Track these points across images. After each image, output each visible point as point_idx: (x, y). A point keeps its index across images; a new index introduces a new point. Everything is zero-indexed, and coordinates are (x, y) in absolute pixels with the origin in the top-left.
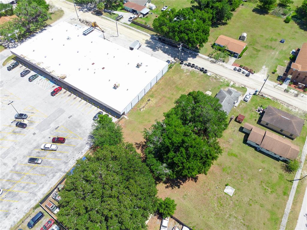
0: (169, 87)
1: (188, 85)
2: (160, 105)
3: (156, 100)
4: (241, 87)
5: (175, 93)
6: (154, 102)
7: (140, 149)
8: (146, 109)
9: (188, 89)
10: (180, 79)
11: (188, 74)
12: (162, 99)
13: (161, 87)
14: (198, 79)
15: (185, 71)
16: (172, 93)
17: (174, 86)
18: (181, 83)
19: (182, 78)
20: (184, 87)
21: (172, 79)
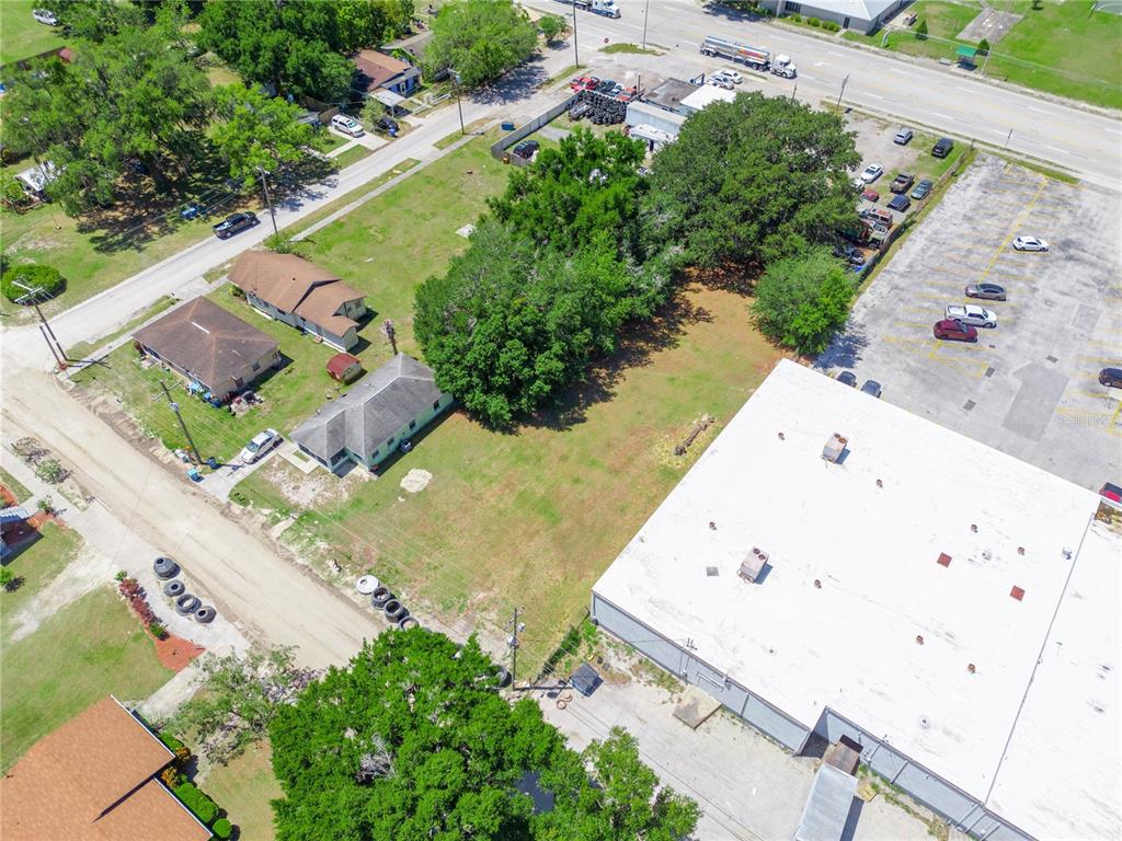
0: (588, 518)
1: (494, 527)
2: (633, 438)
3: (651, 457)
4: (249, 507)
5: (566, 486)
6: (659, 450)
7: (694, 309)
8: (690, 423)
9: (501, 505)
10: (527, 565)
11: (482, 595)
12: (623, 460)
13: (627, 518)
14: (438, 557)
15: (493, 615)
16: (580, 487)
17: (566, 525)
18: (531, 537)
19: (518, 571)
20: (520, 513)
21: (571, 568)
